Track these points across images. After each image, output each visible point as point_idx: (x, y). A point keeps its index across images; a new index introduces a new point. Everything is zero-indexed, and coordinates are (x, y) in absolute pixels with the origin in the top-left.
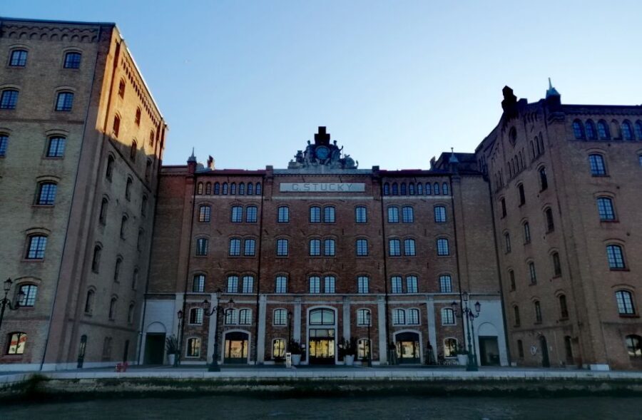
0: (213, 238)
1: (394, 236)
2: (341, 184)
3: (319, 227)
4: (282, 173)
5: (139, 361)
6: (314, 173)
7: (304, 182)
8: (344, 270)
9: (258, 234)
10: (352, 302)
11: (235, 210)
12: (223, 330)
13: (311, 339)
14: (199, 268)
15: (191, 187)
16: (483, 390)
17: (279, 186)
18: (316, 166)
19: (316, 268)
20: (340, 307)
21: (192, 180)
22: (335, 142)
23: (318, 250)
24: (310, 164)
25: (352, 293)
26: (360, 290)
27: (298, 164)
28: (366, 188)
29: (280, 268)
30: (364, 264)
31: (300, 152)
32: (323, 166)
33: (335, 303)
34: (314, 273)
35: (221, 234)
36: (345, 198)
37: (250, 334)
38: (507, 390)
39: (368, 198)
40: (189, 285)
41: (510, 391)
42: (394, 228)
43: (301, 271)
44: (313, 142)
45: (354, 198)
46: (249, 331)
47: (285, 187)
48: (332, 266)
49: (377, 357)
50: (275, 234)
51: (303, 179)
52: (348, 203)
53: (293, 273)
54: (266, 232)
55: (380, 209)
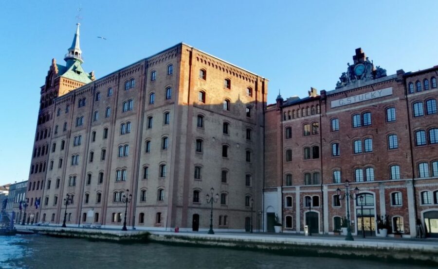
0: (294, 148)
1: (419, 128)
2: (373, 92)
3: (359, 130)
4: (331, 93)
5: (263, 229)
6: (353, 88)
7: (347, 97)
8: (379, 161)
9: (320, 142)
10: (386, 187)
11: (306, 126)
12: (304, 211)
13: (358, 216)
14: (288, 170)
15: (279, 116)
16: (343, 254)
17: (330, 104)
18: (354, 82)
19: (359, 163)
20: (377, 191)
21: (279, 111)
22: (367, 58)
23: (360, 149)
24: (351, 81)
25: (385, 179)
26: (394, 177)
27: (343, 84)
28: (393, 91)
29: (335, 165)
30: (394, 155)
31: (344, 74)
32: (359, 81)
33: (373, 188)
34: (357, 166)
35: (298, 145)
36: (377, 103)
37: (319, 213)
38: (362, 255)
39: (395, 99)
40: (284, 182)
41: (363, 256)
42: (418, 121)
43: (348, 166)
44: (352, 63)
45: (384, 102)
46: (319, 211)
47: (335, 103)
48: (370, 160)
49: (408, 231)
50: (330, 141)
51: (346, 95)
52: (380, 107)
53: (343, 167)
54: (324, 139)
55: (406, 107)
